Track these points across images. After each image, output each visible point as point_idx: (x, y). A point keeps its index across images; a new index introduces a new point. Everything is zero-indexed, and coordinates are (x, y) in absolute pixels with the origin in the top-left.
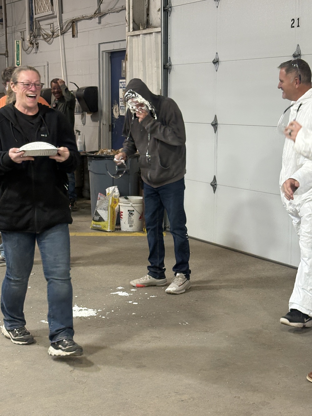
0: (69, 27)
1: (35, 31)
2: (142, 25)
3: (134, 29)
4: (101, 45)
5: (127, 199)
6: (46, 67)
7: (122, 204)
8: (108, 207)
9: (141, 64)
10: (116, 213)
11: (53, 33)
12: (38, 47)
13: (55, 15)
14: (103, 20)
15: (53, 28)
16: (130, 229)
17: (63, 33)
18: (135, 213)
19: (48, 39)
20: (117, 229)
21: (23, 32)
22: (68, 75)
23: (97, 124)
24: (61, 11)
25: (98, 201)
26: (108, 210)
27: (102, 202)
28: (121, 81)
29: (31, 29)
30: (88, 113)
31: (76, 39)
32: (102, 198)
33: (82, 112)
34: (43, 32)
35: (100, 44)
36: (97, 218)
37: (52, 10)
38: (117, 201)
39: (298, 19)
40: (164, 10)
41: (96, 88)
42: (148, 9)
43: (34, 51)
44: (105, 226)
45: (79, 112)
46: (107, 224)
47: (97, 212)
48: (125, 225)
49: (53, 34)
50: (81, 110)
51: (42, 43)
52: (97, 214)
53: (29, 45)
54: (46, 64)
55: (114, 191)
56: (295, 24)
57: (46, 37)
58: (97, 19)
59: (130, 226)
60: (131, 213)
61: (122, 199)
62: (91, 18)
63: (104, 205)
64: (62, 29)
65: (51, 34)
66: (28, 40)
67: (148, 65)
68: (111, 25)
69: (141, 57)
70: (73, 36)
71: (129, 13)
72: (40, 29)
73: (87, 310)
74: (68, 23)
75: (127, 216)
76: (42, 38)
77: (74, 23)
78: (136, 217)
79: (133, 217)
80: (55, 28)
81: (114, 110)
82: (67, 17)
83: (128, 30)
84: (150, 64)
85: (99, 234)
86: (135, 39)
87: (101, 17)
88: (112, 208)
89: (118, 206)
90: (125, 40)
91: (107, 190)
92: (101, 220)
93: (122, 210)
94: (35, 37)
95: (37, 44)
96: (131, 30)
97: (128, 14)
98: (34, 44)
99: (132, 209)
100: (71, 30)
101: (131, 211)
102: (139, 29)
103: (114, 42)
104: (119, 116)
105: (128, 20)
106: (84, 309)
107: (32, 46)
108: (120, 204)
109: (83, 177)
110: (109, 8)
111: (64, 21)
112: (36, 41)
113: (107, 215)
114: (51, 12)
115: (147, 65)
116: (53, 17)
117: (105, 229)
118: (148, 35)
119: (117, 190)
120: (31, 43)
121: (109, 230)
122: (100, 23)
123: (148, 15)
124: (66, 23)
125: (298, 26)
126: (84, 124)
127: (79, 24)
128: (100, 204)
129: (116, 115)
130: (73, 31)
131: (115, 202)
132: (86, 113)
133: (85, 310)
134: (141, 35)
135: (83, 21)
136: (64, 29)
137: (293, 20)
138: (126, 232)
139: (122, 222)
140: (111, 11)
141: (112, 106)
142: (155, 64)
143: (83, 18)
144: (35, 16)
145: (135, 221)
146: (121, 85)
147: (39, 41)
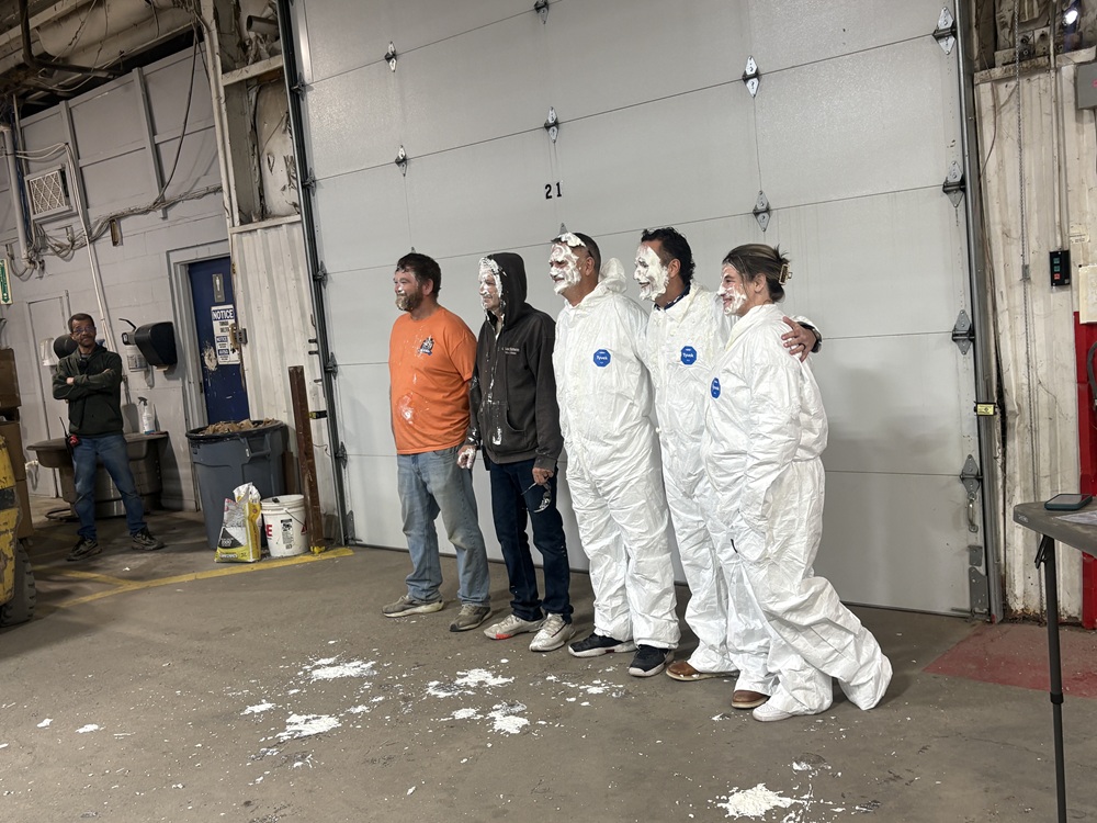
0: (104, 228)
1: (37, 242)
2: (255, 214)
3: (242, 223)
4: (171, 254)
5: (276, 501)
6: (65, 299)
7: (270, 512)
8: (244, 521)
9: (264, 278)
10: (259, 529)
11: (73, 242)
12: (43, 268)
13: (75, 211)
14: (171, 213)
15: (73, 233)
16: (288, 552)
17: (93, 241)
18: (294, 524)
19: (64, 253)
20: (263, 556)
21: (11, 245)
22: (109, 306)
23: (178, 383)
24: (86, 205)
25: (225, 513)
26: (245, 526)
27: (232, 515)
28: (213, 308)
29: (28, 239)
30: (159, 366)
31: (119, 248)
32: (232, 507)
33: (147, 366)
34: (51, 242)
35: (168, 252)
36: (228, 542)
37: (68, 203)
38: (258, 508)
39: (558, 184)
40: (303, 187)
41: (169, 325)
42: (261, 189)
43: (36, 274)
44: (243, 555)
45: (141, 367)
46: (247, 551)
47: (225, 531)
48: (277, 546)
49: (73, 244)
50: (144, 363)
51: (51, 260)
52: (226, 535)
53: (28, 265)
54: (64, 294)
55: (248, 493)
56: (554, 193)
57: (58, 249)
58: (160, 213)
59: (287, 547)
60: (286, 525)
61: (268, 504)
62: (147, 211)
63: (238, 518)
64: (90, 233)
65: (69, 243)
66: (24, 256)
67: (278, 277)
68: (188, 220)
69: (262, 265)
70: (115, 243)
71: (230, 196)
72: (44, 237)
73: (317, 718)
74: (103, 224)
75: (281, 531)
76: (50, 251)
77: (113, 222)
78: (296, 530)
79: (290, 531)
80: (76, 234)
81: (206, 358)
82: (98, 213)
83: (232, 225)
84: (282, 277)
85: (237, 569)
86: (246, 238)
87: (166, 208)
88: (252, 521)
89: (260, 517)
90: (227, 240)
91: (235, 492)
92: (235, 544)
93: (268, 521)
94: (36, 251)
95: (42, 262)
96: (237, 223)
97: (229, 198)
98: (36, 262)
99: (287, 517)
100: (109, 233)
101: (287, 521)
102: (251, 221)
103: (197, 246)
104: (218, 366)
105: (229, 208)
106: (310, 717)
107: (32, 266)
108: (264, 512)
109: (160, 474)
110: (182, 192)
111: (92, 222)
112: (37, 258)
113: (245, 535)
114: (67, 208)
115: (275, 278)
116: (70, 215)
117: (244, 558)
118: (273, 230)
119: (254, 490)
120: (31, 262)
121: (252, 560)
122: (165, 218)
123: (262, 197)
124: (97, 223)
125: (559, 195)
126: (152, 386)
127: (123, 223)
128: (230, 518)
129: (211, 366)
130: (113, 235)
131: (256, 511)
132: (155, 367)
133: (314, 719)
134: (259, 231)
135: (131, 218)
136: (94, 233)
137: (548, 186)
138: (282, 558)
139: (272, 542)
140: (186, 197)
141: (201, 351)
142: (293, 276)
143: (132, 213)
144: (33, 217)
145: (294, 536)
146: (215, 315)
147: (45, 258)
